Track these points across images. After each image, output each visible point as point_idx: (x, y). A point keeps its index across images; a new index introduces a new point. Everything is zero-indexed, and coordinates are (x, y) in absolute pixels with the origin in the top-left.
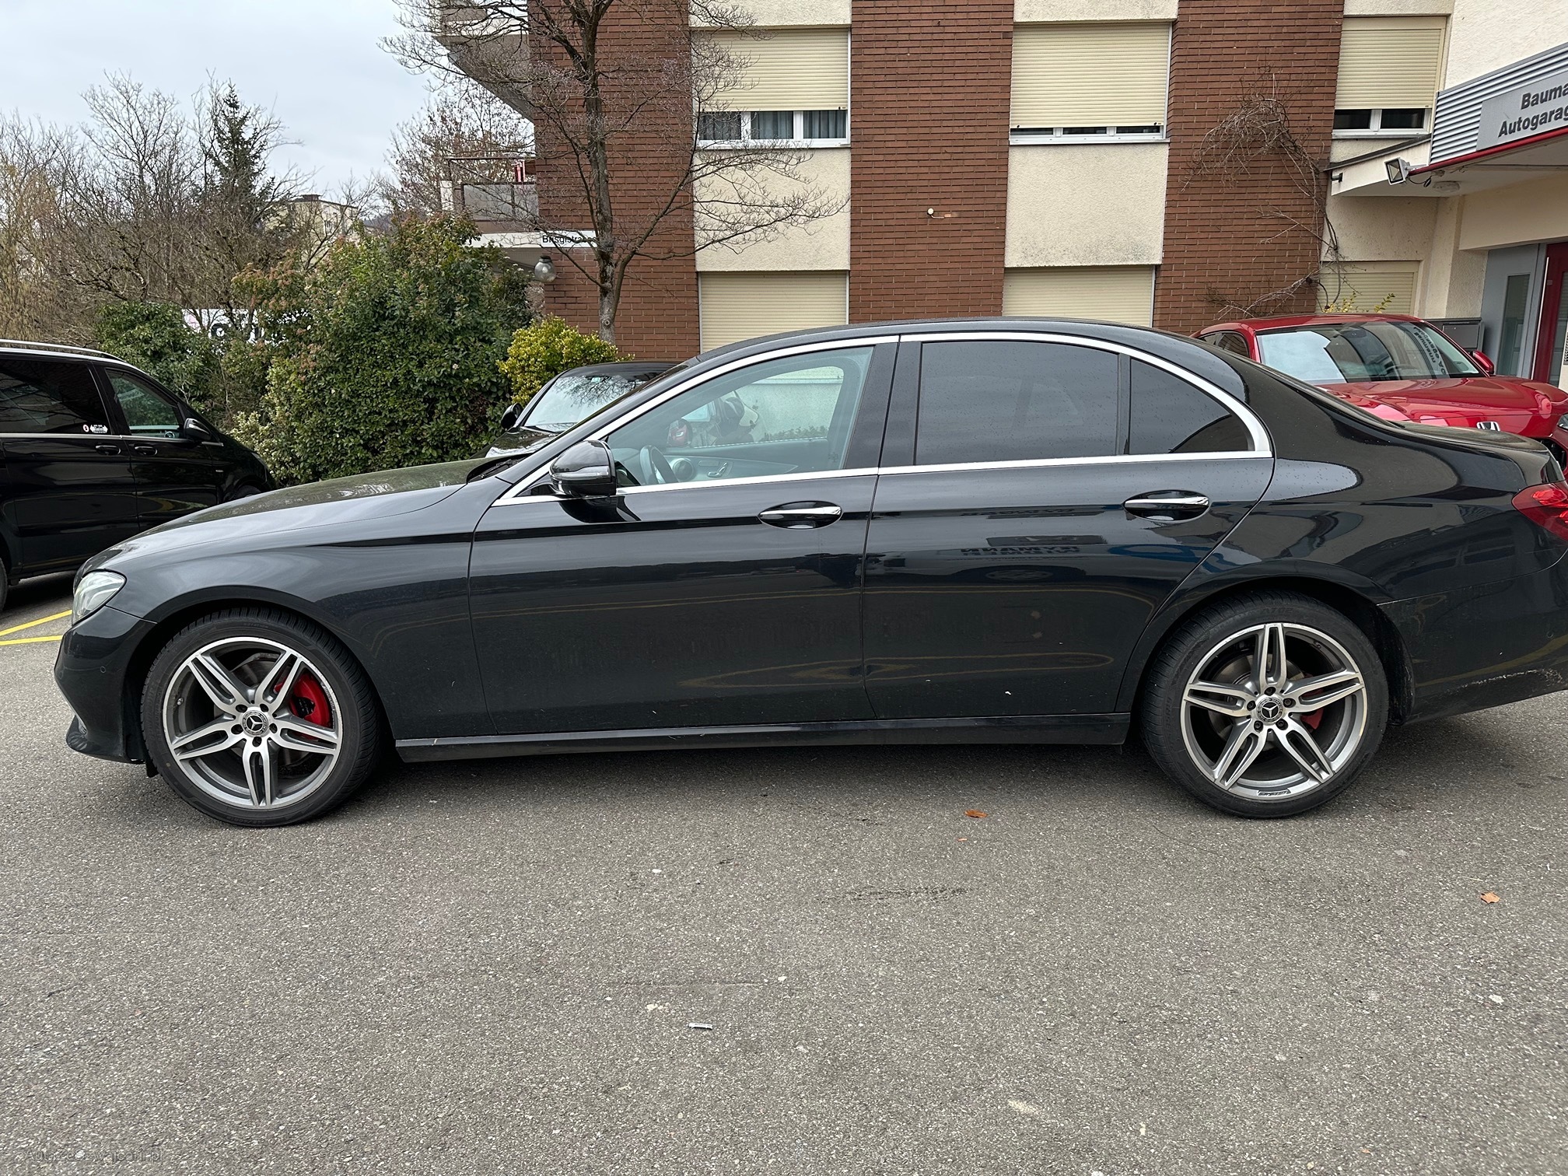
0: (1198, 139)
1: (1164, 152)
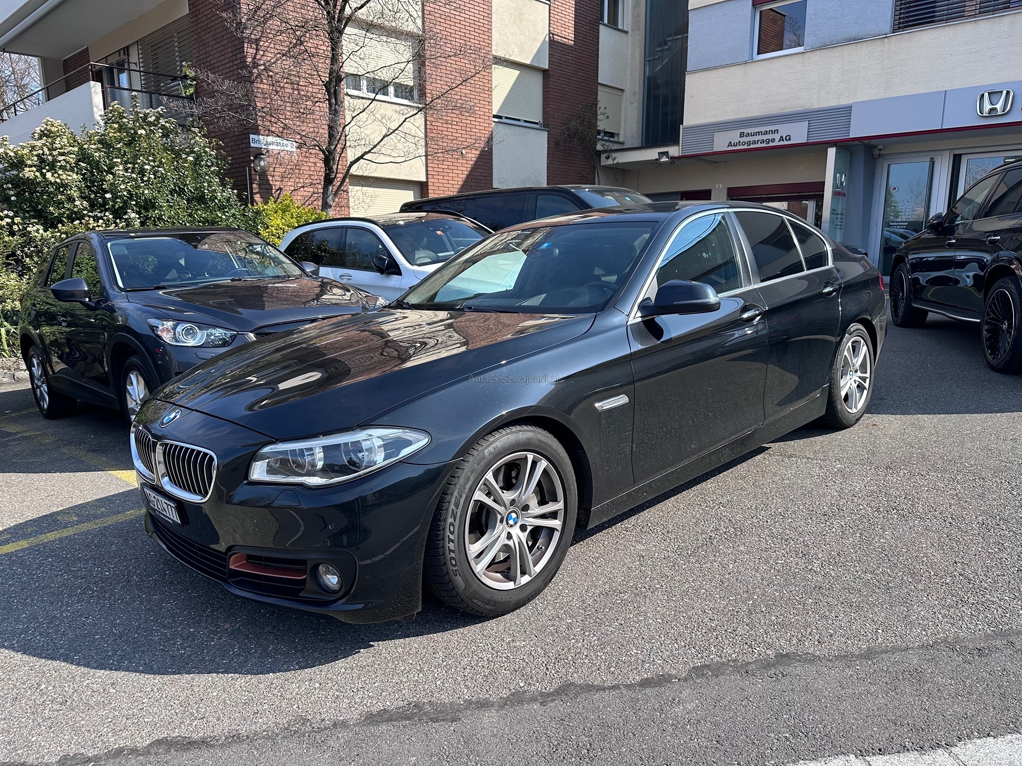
0: (557, 131)
1: (545, 134)
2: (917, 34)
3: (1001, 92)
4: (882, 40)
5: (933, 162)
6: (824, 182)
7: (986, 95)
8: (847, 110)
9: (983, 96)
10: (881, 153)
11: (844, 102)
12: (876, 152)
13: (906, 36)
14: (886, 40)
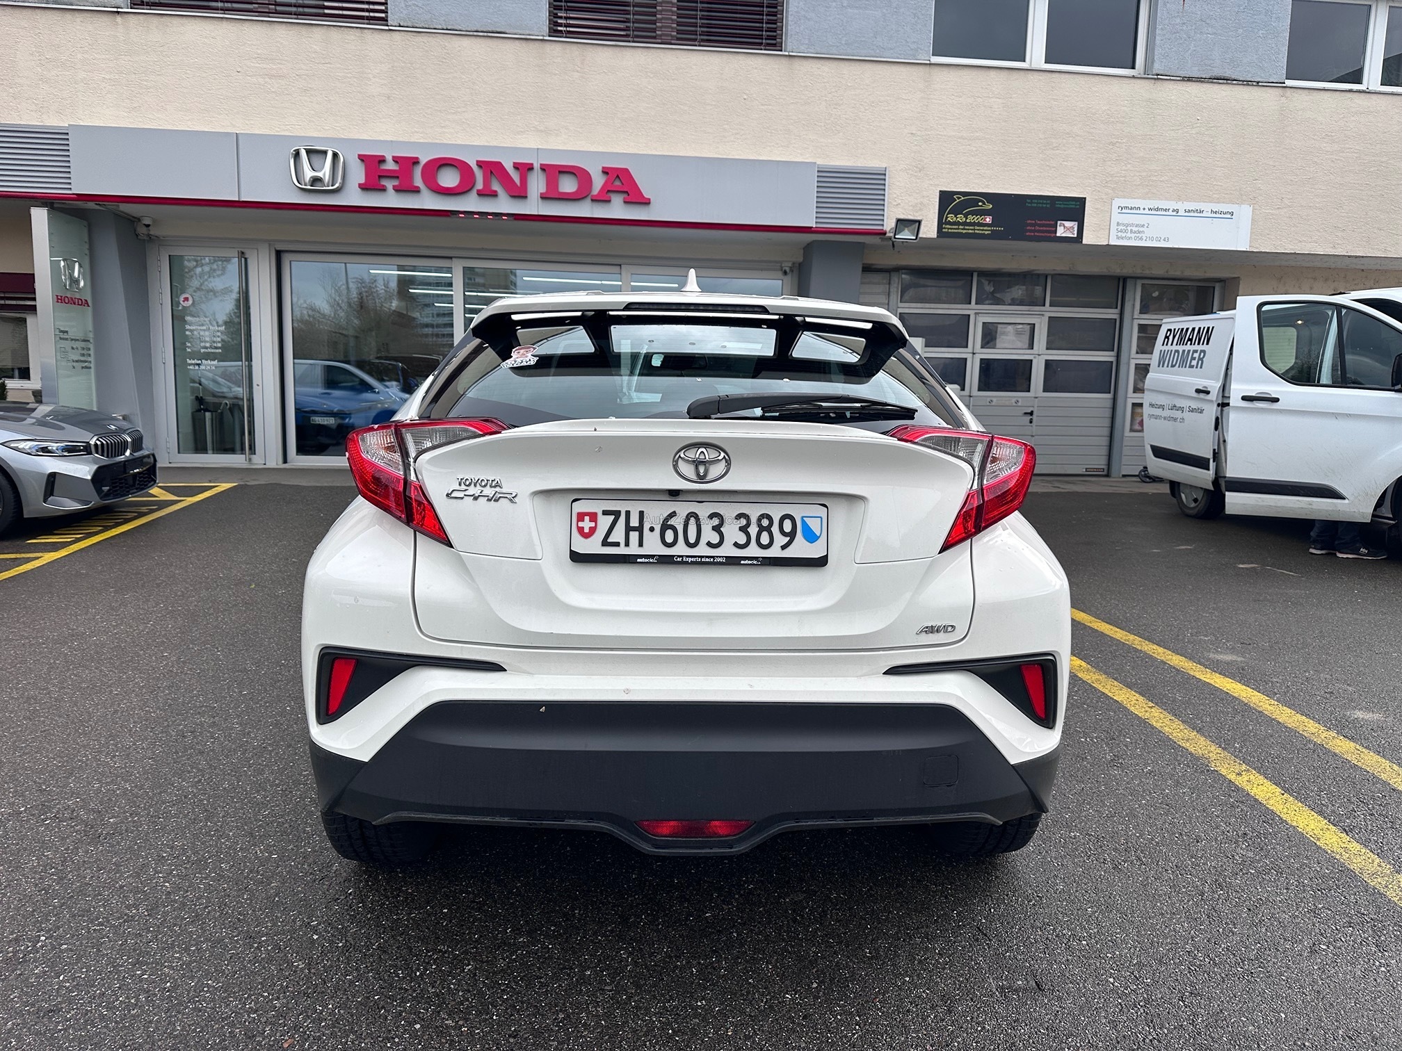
2: (176, 21)
3: (325, 153)
4: (111, 17)
5: (246, 259)
6: (34, 274)
7: (303, 153)
8: (58, 140)
9: (297, 155)
10: (151, 233)
11: (53, 121)
12: (142, 230)
13: (155, 20)
14: (119, 19)
